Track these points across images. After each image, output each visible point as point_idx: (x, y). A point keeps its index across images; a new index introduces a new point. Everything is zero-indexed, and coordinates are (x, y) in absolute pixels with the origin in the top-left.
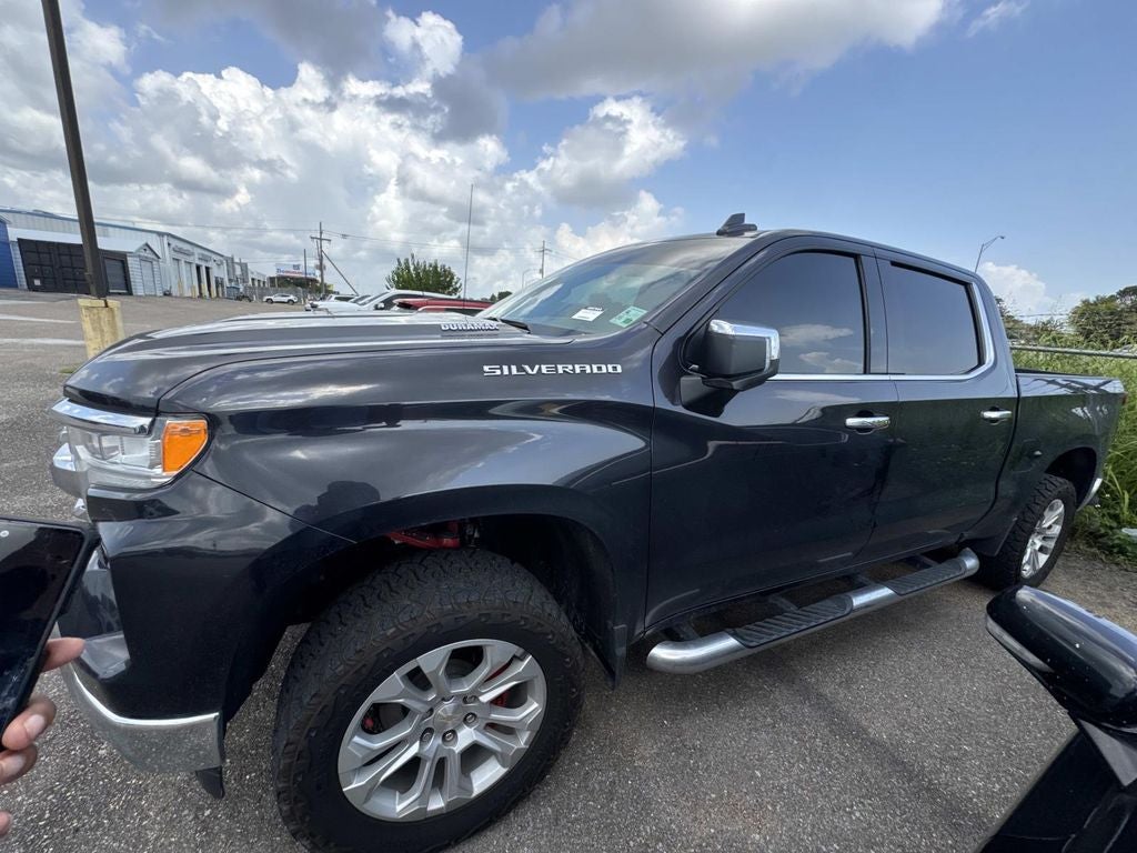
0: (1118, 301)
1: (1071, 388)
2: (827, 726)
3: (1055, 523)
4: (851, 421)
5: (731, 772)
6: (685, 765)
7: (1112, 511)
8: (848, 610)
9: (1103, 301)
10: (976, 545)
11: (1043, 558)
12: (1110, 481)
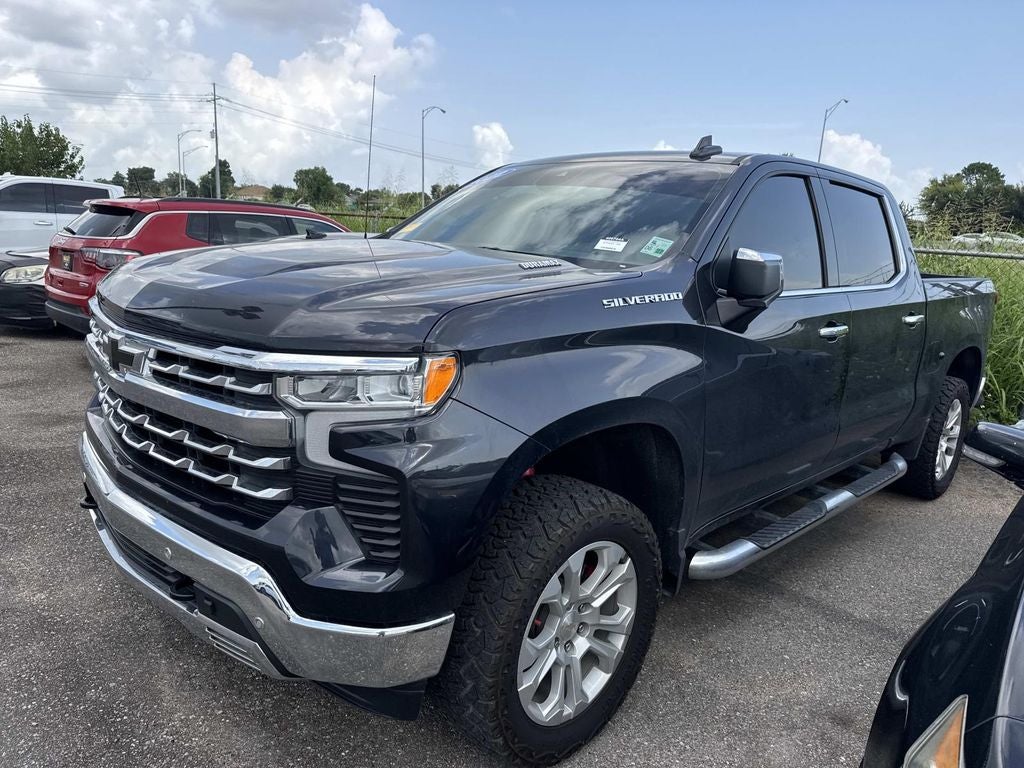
0: (964, 181)
1: (953, 290)
2: (822, 618)
3: (955, 424)
4: (824, 331)
5: (766, 660)
6: (728, 663)
7: (993, 411)
8: (824, 511)
9: (949, 180)
10: (900, 448)
11: (949, 459)
12: (990, 381)
